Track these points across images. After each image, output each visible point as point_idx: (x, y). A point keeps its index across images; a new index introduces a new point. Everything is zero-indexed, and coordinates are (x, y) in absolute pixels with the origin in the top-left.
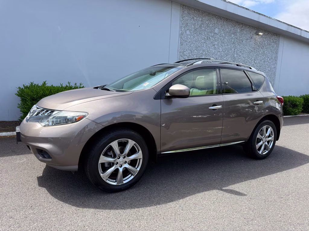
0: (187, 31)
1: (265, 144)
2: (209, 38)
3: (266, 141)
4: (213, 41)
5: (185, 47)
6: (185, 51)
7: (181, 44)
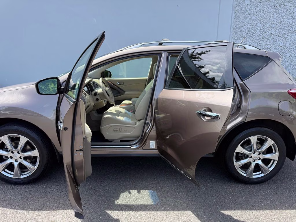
1: (256, 162)
2: (284, 4)
3: (260, 159)
4: (290, 7)
5: (242, 22)
6: (242, 26)
7: (237, 18)
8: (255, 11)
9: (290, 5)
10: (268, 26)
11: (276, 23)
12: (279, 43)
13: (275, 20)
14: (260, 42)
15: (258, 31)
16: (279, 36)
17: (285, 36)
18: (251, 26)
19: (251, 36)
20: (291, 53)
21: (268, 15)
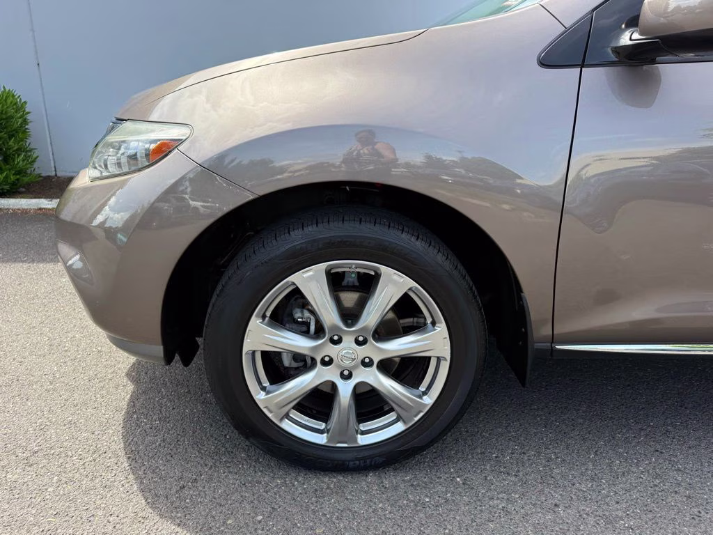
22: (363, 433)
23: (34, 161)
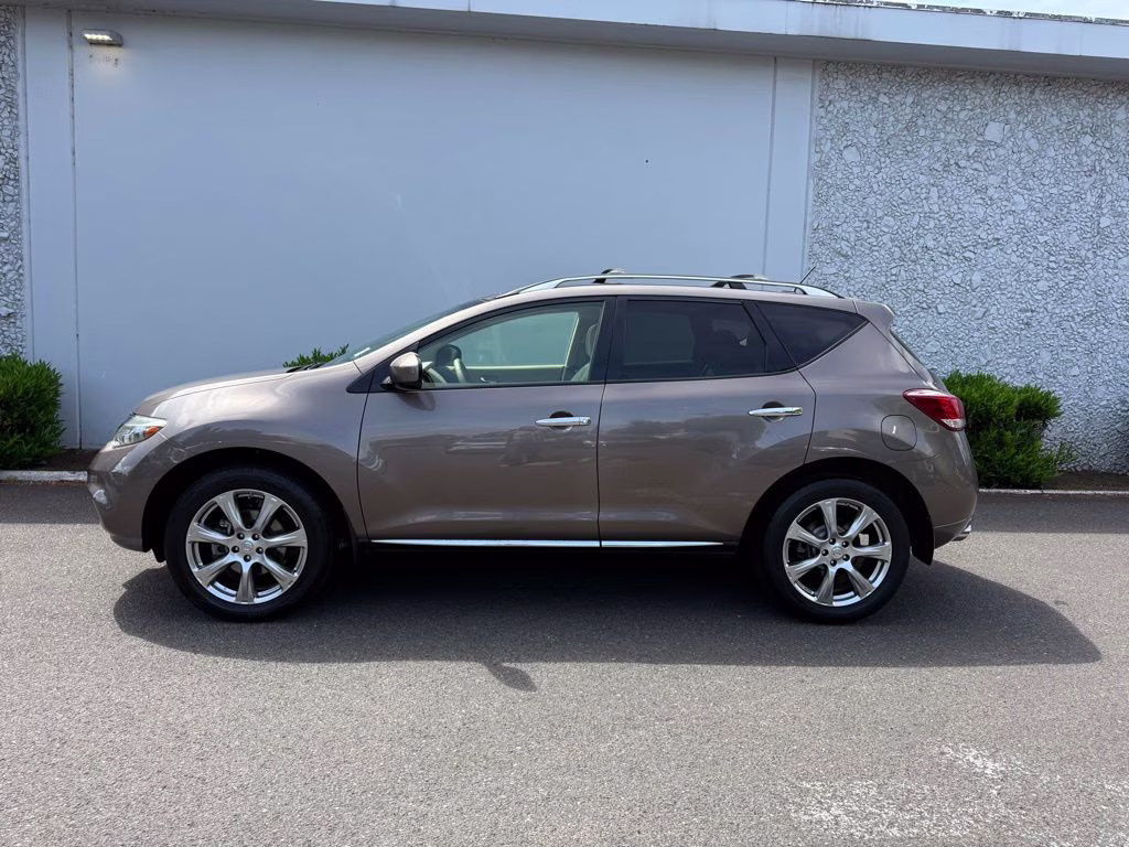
0: (845, 153)
1: (838, 566)
2: (957, 164)
3: (847, 558)
4: (975, 173)
5: (837, 211)
6: (838, 223)
7: (821, 199)
8: (873, 180)
9: (976, 166)
10: (915, 224)
11: (937, 216)
12: (949, 274)
13: (935, 208)
14: (894, 271)
15: (886, 239)
16: (947, 254)
17: (967, 254)
18: (865, 224)
19: (867, 252)
20: (987, 305)
21: (913, 193)
22: (258, 597)
23: (60, 434)
